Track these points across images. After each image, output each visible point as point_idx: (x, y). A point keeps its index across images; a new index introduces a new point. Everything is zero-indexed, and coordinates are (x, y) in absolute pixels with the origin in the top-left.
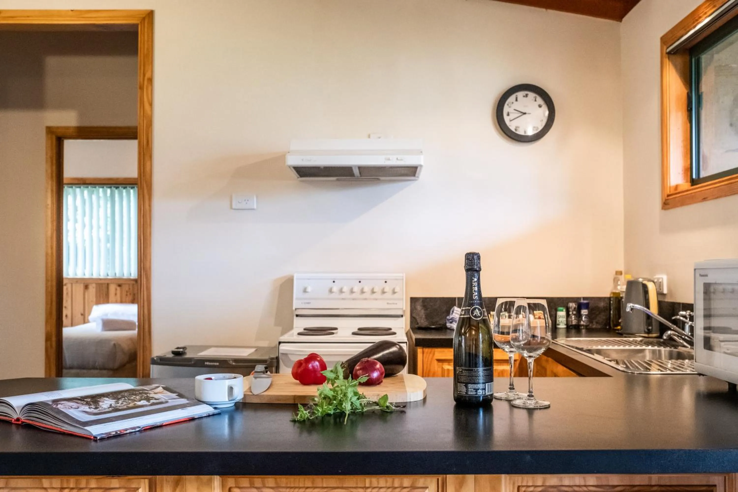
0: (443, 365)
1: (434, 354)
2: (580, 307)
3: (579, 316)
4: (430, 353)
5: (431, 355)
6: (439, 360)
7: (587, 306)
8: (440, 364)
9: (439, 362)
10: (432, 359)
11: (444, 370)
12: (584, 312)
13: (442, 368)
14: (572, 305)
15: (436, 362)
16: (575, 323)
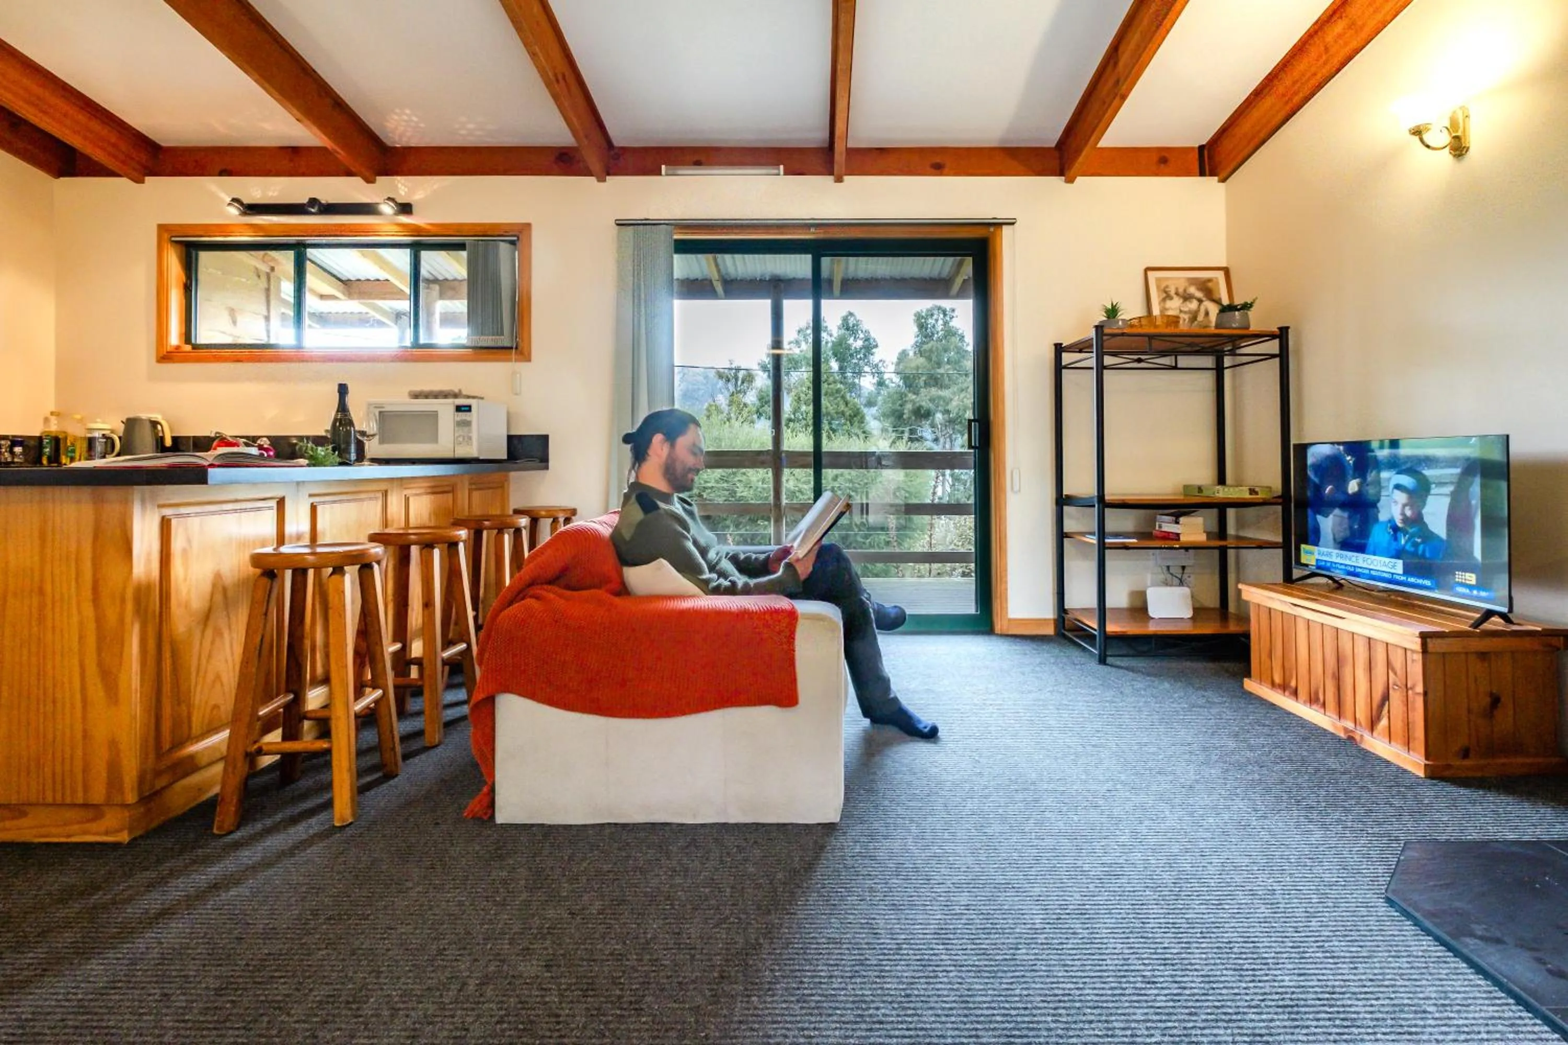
2: (13, 444)
7: (21, 444)
12: (18, 450)
16: (9, 460)
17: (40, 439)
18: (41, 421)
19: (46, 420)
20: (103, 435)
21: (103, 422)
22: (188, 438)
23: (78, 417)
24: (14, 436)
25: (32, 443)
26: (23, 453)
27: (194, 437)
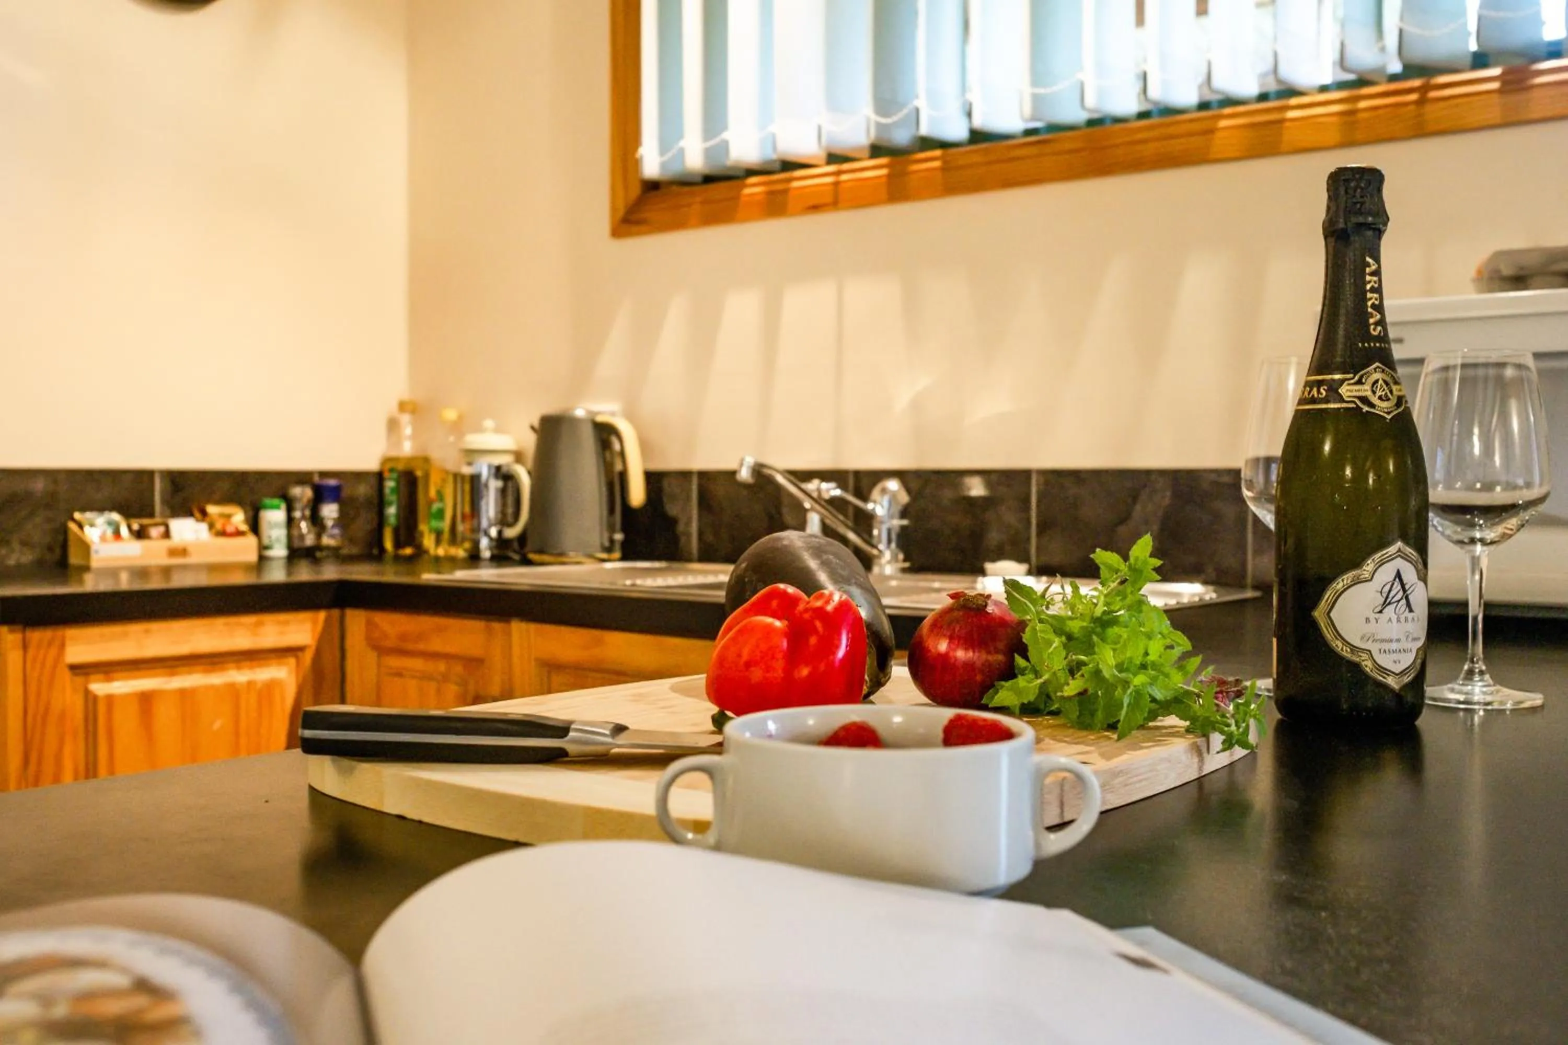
0: (87, 682)
1: (62, 646)
2: (321, 494)
3: (316, 520)
4: (50, 644)
5: (53, 652)
6: (78, 669)
7: (334, 494)
8: (80, 680)
9: (76, 675)
10: (55, 667)
11: (95, 698)
12: (330, 511)
13: (87, 692)
14: (302, 493)
15: (67, 674)
16: (310, 541)
17: (379, 477)
18: (381, 429)
19: (393, 425)
20: (498, 468)
21: (498, 430)
22: (685, 475)
23: (450, 414)
24: (324, 474)
25: (363, 490)
26: (343, 521)
27: (703, 475)
